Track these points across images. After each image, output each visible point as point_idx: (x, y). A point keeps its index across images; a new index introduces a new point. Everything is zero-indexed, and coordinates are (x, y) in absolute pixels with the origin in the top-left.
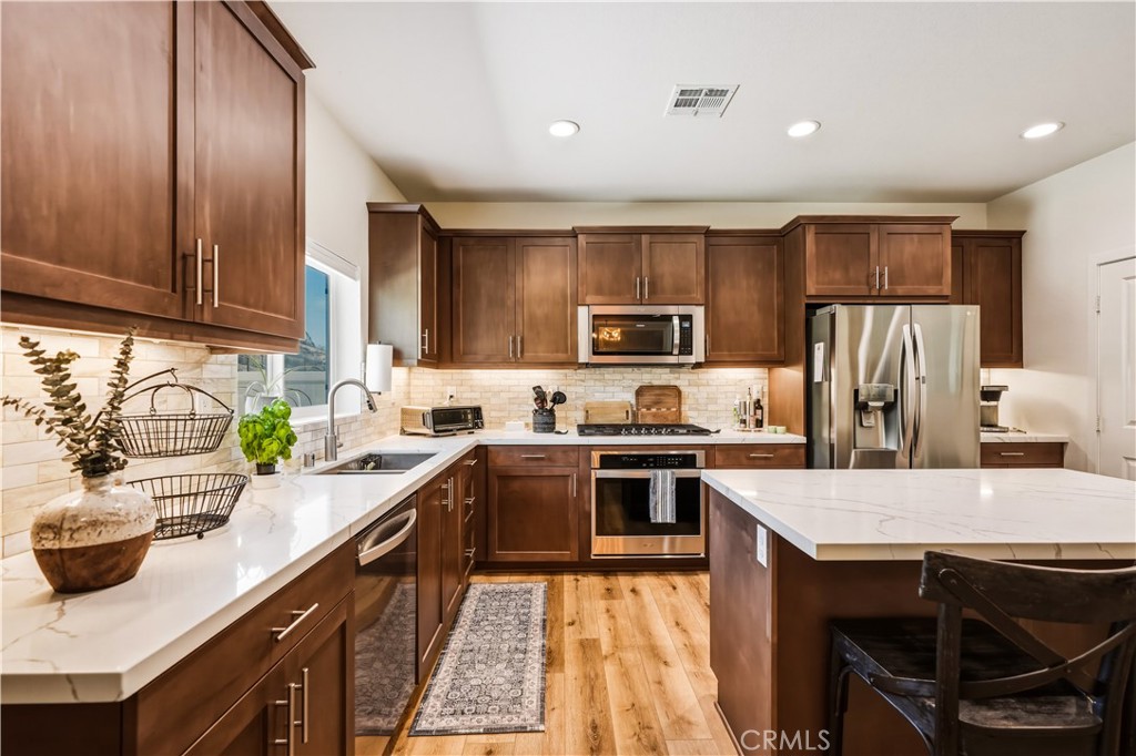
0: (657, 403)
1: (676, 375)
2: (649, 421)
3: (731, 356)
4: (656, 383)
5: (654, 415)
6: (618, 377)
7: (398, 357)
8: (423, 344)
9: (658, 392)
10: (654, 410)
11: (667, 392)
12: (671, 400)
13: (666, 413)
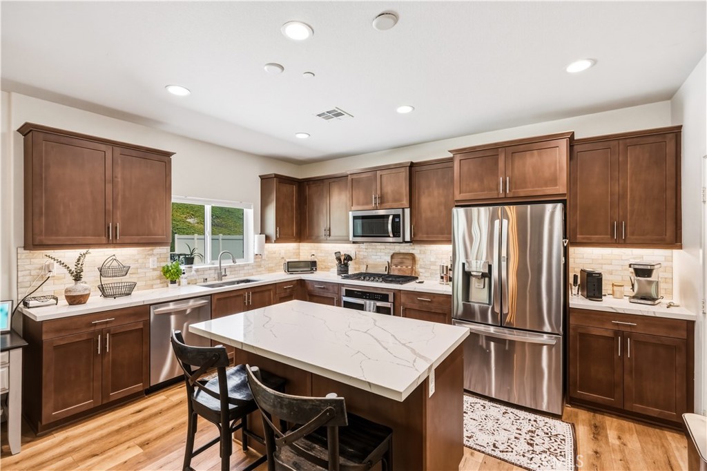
0: (401, 263)
1: (413, 247)
2: (396, 273)
3: (427, 237)
4: (402, 251)
5: (399, 270)
6: (383, 247)
7: (268, 239)
8: (276, 234)
9: (401, 257)
10: (399, 267)
11: (407, 257)
12: (409, 262)
13: (405, 270)
